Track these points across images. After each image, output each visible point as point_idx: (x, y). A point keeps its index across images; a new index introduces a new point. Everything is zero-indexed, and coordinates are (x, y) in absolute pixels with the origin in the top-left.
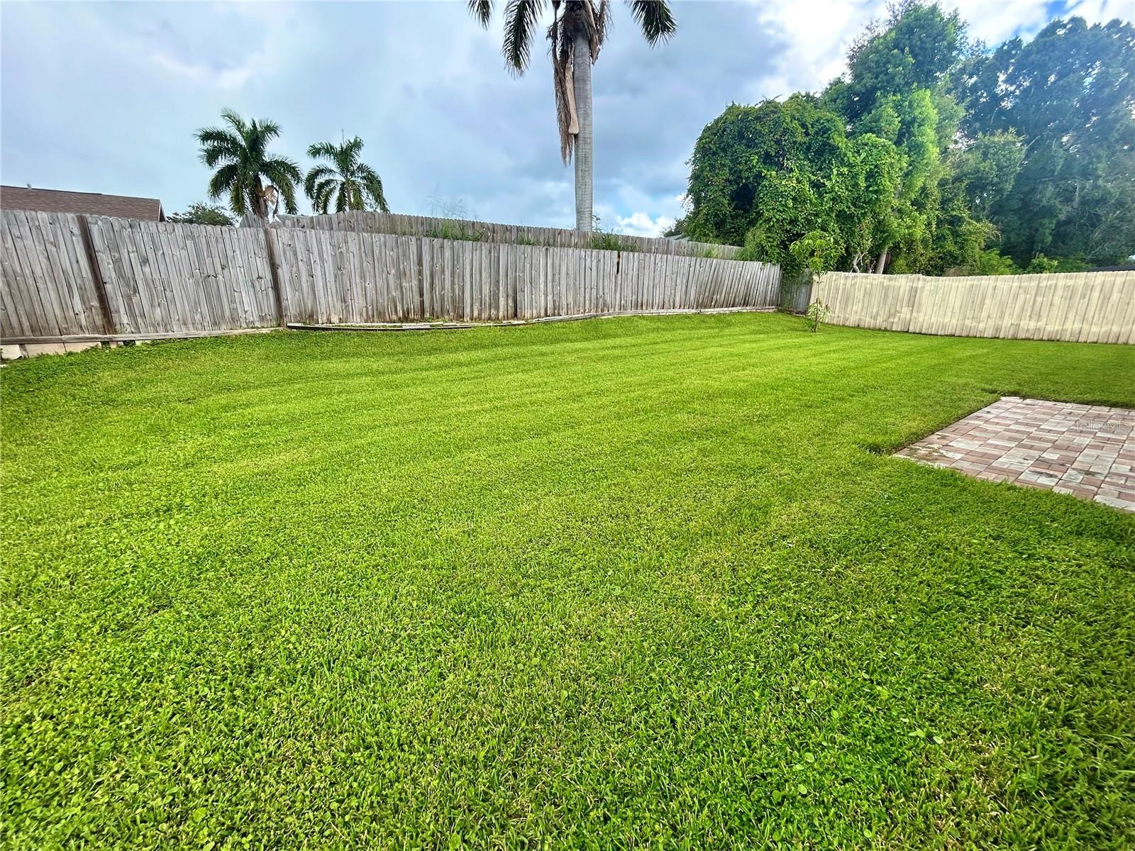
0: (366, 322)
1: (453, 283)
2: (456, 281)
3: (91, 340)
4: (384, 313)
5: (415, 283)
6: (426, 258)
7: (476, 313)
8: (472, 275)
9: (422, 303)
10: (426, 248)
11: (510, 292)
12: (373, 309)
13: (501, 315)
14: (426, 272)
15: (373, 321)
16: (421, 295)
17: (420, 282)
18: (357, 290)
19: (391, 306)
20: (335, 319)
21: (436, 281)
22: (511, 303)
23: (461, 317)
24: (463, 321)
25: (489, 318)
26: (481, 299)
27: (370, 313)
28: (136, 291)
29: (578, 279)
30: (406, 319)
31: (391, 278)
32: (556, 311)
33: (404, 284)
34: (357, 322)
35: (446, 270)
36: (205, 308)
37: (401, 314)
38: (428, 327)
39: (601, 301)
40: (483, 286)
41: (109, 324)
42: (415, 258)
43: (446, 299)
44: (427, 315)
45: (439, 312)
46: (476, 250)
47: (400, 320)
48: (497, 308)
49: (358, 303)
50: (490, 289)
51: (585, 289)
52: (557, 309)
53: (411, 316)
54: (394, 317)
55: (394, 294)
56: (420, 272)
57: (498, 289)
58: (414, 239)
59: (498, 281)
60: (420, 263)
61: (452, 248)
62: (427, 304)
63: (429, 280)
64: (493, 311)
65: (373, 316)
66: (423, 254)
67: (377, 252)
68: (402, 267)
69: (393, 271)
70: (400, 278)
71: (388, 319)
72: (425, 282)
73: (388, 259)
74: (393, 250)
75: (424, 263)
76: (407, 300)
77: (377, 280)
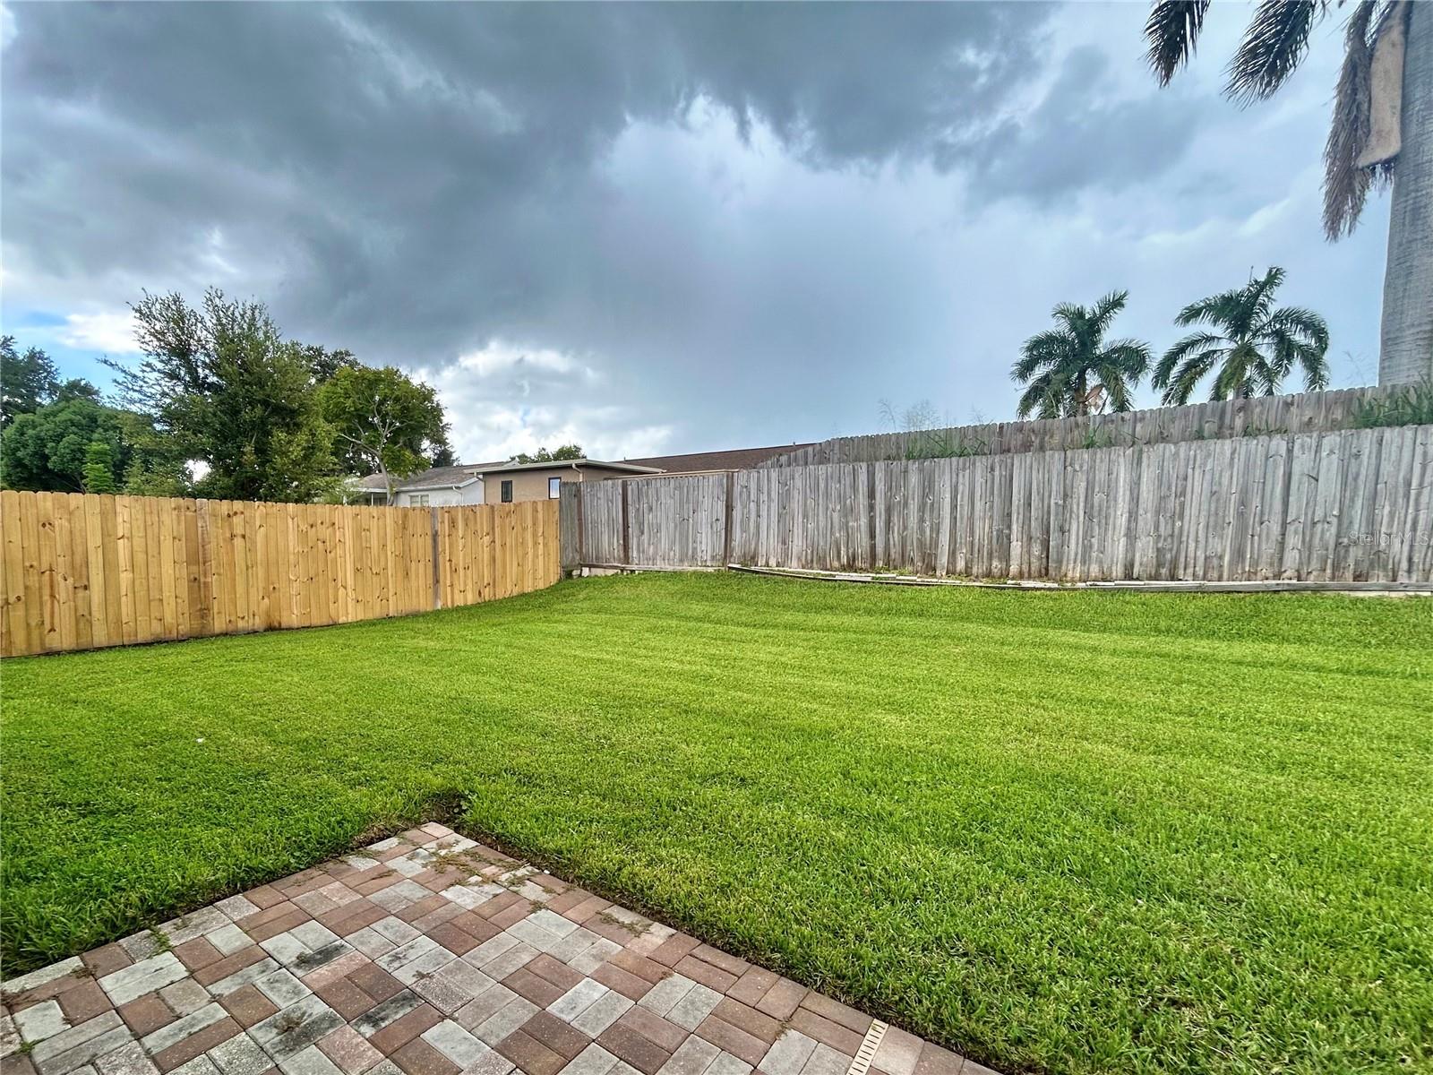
0: (803, 567)
1: (922, 520)
2: (927, 516)
3: (616, 567)
4: (825, 558)
5: (864, 521)
6: (880, 487)
7: (961, 565)
8: (954, 507)
9: (873, 547)
10: (880, 476)
11: (1036, 532)
12: (812, 552)
13: (1014, 569)
14: (880, 504)
15: (812, 568)
16: (872, 536)
17: (872, 520)
18: (798, 531)
19: (833, 553)
20: (773, 562)
21: (895, 518)
22: (1036, 550)
23: (931, 569)
24: (934, 576)
25: (989, 575)
26: (972, 543)
27: (809, 558)
28: (643, 533)
29: (1256, 501)
30: (851, 567)
31: (836, 515)
32: (1164, 571)
33: (850, 524)
34: (794, 567)
35: (910, 501)
36: (677, 548)
37: (844, 560)
38: (869, 579)
39: (1355, 553)
40: (978, 524)
41: (627, 559)
42: (866, 489)
43: (909, 543)
44: (880, 564)
45: (899, 561)
46: (964, 469)
47: (843, 569)
48: (1007, 559)
49: (797, 544)
50: (990, 528)
51: (1284, 525)
52: (1167, 565)
53: (859, 564)
54: (836, 564)
55: (838, 535)
56: (872, 508)
57: (1009, 527)
58: (864, 465)
59: (1009, 515)
60: (872, 495)
61: (921, 470)
62: (880, 549)
63: (883, 517)
64: (995, 563)
65: (812, 561)
66: (877, 483)
67: (822, 485)
68: (848, 502)
69: (838, 507)
70: (846, 516)
71: (829, 567)
72: (877, 520)
73: (834, 493)
74: (840, 482)
75: (878, 496)
76: (853, 542)
77: (821, 518)
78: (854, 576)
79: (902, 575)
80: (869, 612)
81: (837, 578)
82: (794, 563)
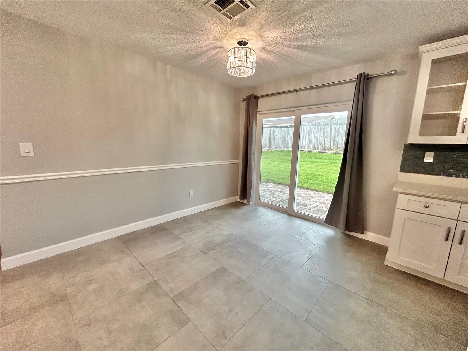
0: (314, 149)
3: (267, 149)
4: (319, 147)
5: (329, 139)
6: (333, 131)
9: (330, 146)
10: (333, 129)
14: (333, 135)
15: (316, 150)
16: (330, 143)
17: (330, 139)
18: (313, 141)
19: (321, 146)
20: (306, 148)
21: (336, 139)
27: (315, 147)
28: (274, 141)
30: (325, 150)
31: (322, 138)
33: (325, 140)
34: (311, 149)
35: (340, 135)
36: (283, 145)
37: (324, 148)
38: (329, 152)
41: (270, 147)
43: (339, 144)
44: (332, 149)
45: (336, 148)
47: (323, 150)
49: (312, 144)
53: (327, 149)
54: (321, 149)
55: (322, 142)
56: (331, 136)
58: (329, 126)
60: (331, 133)
62: (332, 146)
65: (316, 148)
66: (332, 130)
67: (319, 130)
68: (325, 135)
69: (323, 136)
70: (324, 138)
71: (320, 149)
72: (332, 139)
73: (322, 133)
74: (323, 130)
75: (332, 133)
76: (326, 144)
77: (318, 138)
78: (326, 152)
79: (337, 151)
80: (329, 159)
81: (322, 152)
82: (312, 148)
